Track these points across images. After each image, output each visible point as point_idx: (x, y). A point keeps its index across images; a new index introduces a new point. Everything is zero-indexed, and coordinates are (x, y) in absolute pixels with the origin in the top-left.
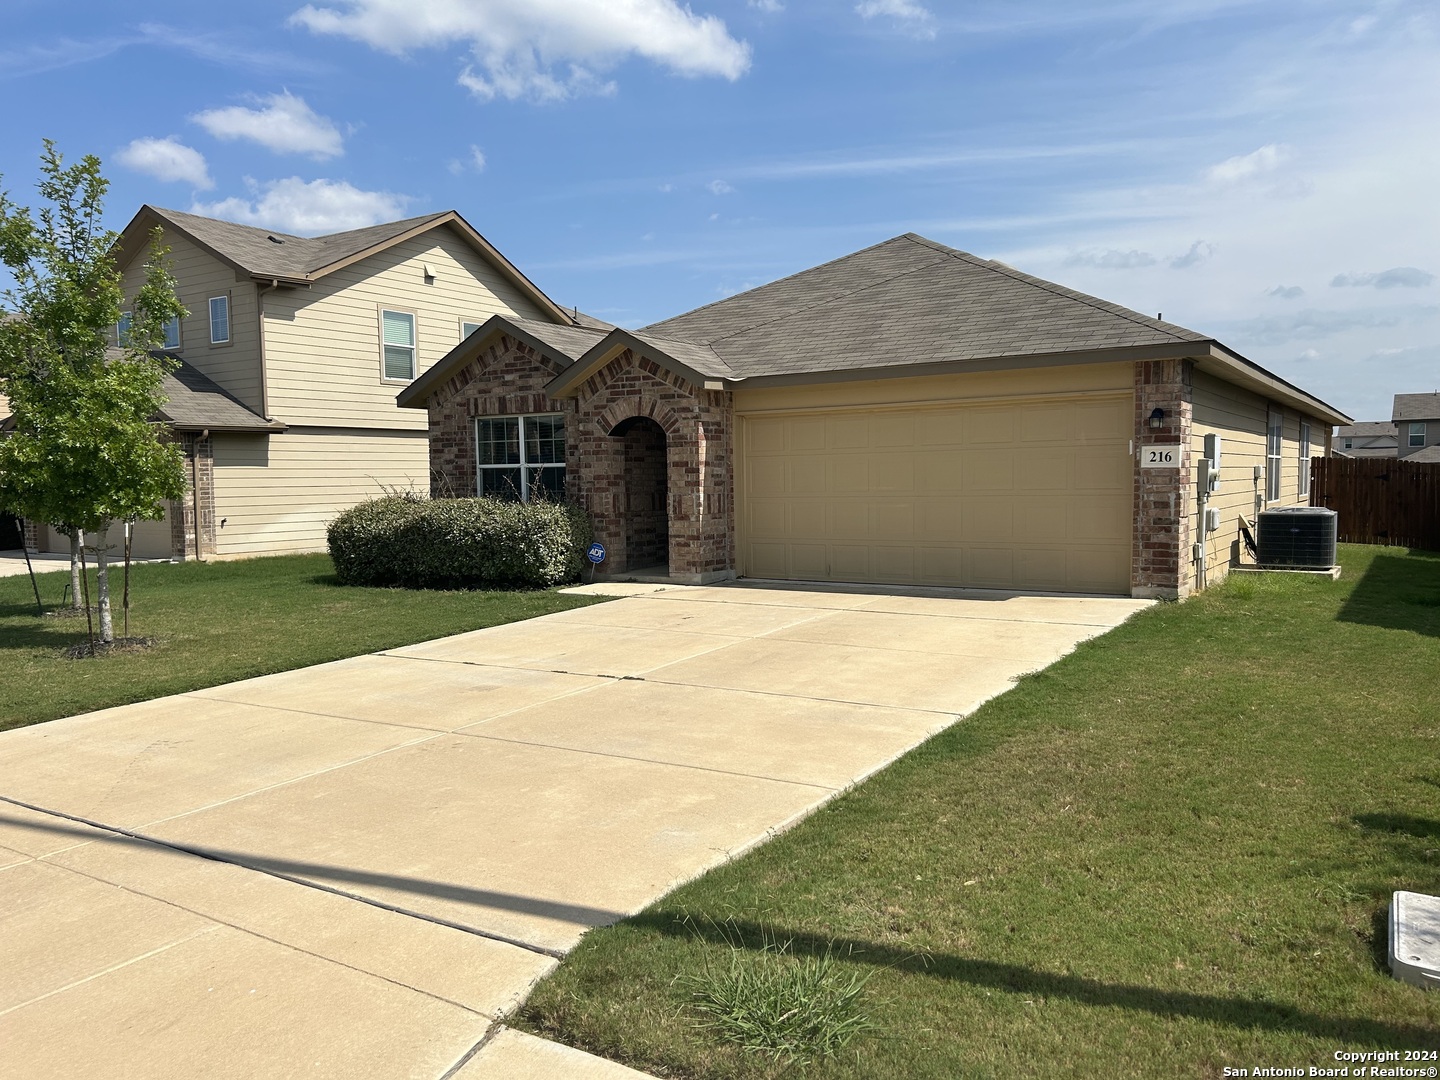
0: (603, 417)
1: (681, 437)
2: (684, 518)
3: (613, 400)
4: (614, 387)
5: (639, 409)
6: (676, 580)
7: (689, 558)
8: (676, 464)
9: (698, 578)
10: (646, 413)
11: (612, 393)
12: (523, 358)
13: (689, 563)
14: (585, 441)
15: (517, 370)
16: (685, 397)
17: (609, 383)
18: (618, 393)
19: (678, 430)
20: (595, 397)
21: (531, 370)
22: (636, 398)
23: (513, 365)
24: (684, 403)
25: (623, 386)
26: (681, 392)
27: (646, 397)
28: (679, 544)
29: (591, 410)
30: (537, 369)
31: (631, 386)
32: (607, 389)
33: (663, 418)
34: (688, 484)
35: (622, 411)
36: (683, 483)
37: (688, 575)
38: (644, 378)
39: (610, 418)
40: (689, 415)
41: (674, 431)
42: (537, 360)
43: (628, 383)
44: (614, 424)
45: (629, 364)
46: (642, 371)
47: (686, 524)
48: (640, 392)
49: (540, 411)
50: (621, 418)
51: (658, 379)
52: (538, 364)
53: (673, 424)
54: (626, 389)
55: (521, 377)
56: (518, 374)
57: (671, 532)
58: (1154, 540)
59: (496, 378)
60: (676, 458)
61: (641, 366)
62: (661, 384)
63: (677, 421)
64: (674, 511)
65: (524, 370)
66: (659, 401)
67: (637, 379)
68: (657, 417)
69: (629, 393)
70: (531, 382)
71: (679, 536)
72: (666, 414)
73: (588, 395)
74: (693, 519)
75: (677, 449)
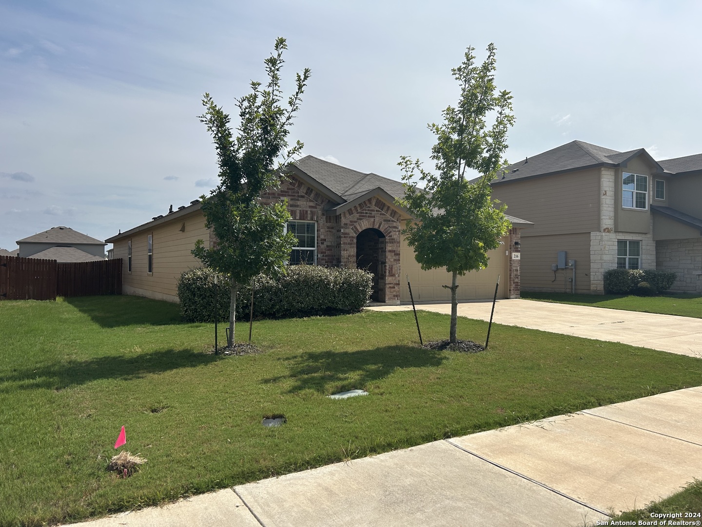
0: (355, 226)
1: (393, 239)
2: (393, 275)
3: (361, 219)
4: (361, 213)
5: (373, 225)
6: (389, 304)
7: (395, 293)
8: (390, 251)
9: (399, 302)
10: (376, 227)
11: (360, 216)
12: (293, 189)
13: (394, 296)
14: (345, 237)
15: (289, 195)
16: (395, 222)
17: (359, 211)
18: (363, 216)
19: (391, 236)
20: (350, 217)
21: (298, 196)
22: (372, 220)
23: (286, 192)
24: (395, 224)
25: (366, 213)
26: (393, 219)
27: (377, 219)
28: (390, 287)
29: (348, 222)
30: (302, 197)
31: (370, 214)
32: (357, 213)
33: (385, 230)
34: (395, 260)
35: (365, 225)
36: (392, 260)
37: (394, 301)
38: (377, 211)
39: (358, 228)
40: (396, 230)
41: (390, 236)
42: (303, 192)
43: (369, 212)
44: (360, 231)
45: (370, 203)
46: (376, 208)
47: (394, 278)
48: (374, 217)
49: (304, 220)
50: (364, 228)
51: (383, 212)
52: (303, 194)
53: (390, 233)
54: (367, 215)
55: (291, 199)
56: (290, 198)
57: (387, 282)
58: (515, 281)
59: (274, 198)
60: (390, 248)
61: (375, 205)
62: (384, 215)
63: (391, 232)
64: (389, 273)
65: (294, 196)
66: (383, 222)
67: (373, 211)
68: (382, 229)
69: (369, 217)
70: (299, 203)
71: (390, 284)
72: (386, 229)
73: (347, 215)
74: (397, 276)
75: (391, 245)
